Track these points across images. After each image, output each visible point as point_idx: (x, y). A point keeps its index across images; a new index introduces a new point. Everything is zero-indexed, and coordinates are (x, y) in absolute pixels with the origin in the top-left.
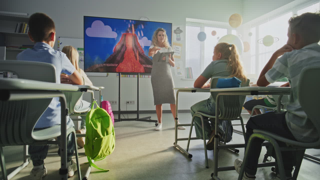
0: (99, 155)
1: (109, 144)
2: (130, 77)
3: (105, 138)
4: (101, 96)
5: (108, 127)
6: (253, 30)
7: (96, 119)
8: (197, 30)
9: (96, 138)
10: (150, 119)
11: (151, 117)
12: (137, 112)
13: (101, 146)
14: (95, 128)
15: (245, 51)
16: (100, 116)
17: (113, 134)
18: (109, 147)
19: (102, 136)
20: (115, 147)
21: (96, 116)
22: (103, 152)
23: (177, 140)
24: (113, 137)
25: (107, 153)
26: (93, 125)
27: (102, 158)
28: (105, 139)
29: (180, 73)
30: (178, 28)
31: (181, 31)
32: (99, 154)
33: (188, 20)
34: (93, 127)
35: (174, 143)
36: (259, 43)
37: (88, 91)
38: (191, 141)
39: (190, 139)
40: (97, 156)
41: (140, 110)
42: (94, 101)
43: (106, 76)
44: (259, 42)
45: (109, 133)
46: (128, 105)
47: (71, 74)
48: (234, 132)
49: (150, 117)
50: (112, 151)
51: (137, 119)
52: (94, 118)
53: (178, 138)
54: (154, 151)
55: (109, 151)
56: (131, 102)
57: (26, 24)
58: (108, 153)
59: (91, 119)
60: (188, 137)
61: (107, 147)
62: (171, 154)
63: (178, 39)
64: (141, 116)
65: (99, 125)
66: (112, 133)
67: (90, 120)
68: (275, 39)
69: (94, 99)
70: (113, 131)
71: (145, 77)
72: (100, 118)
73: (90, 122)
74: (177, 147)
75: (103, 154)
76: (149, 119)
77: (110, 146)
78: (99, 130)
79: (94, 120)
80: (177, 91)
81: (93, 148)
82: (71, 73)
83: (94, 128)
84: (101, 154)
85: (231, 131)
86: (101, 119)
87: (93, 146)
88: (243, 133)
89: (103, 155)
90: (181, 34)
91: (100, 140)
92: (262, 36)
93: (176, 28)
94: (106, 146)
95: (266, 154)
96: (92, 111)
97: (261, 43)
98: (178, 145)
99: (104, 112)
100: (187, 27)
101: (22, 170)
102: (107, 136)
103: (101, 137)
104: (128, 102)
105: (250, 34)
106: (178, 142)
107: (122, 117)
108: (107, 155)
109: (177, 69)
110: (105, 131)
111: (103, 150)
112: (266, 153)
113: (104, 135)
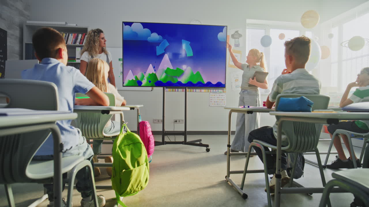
0: (128, 191)
1: (140, 177)
2: (178, 91)
3: (135, 170)
4: (139, 115)
5: (140, 156)
6: (335, 31)
7: (125, 146)
8: (261, 33)
9: (124, 171)
10: (201, 142)
11: (202, 140)
12: (185, 133)
13: (131, 179)
14: (123, 158)
15: (322, 58)
16: (130, 142)
17: (147, 165)
18: (140, 181)
19: (131, 167)
20: (149, 180)
21: (126, 143)
22: (134, 186)
23: (229, 173)
24: (146, 169)
25: (138, 188)
26: (121, 154)
27: (132, 194)
28: (135, 172)
29: (238, 87)
30: (237, 32)
31: (240, 36)
32: (128, 189)
33: (248, 21)
34: (120, 156)
35: (226, 177)
36: (343, 46)
37: (111, 113)
38: (247, 174)
39: (246, 172)
40: (126, 192)
41: (187, 130)
42: (124, 124)
43: (151, 90)
44: (343, 44)
45: (141, 164)
46: (176, 124)
47: (87, 92)
48: (306, 163)
49: (200, 140)
50: (144, 186)
51: (185, 143)
52: (123, 145)
53: (230, 171)
54: (199, 186)
55: (141, 186)
56: (179, 121)
57: (64, 34)
58: (140, 188)
59: (119, 147)
60: (243, 169)
61: (138, 181)
62: (221, 191)
63: (237, 45)
64: (190, 139)
65: (128, 154)
66: (145, 164)
67: (117, 147)
68: (366, 40)
69: (124, 121)
70: (146, 161)
71: (196, 91)
72: (130, 144)
73: (118, 150)
74: (229, 182)
75: (133, 189)
76: (199, 143)
77: (142, 180)
78: (128, 160)
79: (123, 148)
80: (230, 111)
81: (120, 183)
82: (87, 90)
83: (121, 158)
84: (130, 190)
85: (301, 163)
86: (131, 146)
87: (120, 180)
88: (318, 164)
89: (133, 191)
90: (241, 39)
91: (129, 173)
92: (347, 37)
93: (234, 32)
94: (136, 180)
95: (353, 203)
96: (121, 137)
97: (346, 47)
98: (231, 180)
99: (135, 137)
100: (247, 30)
101: (40, 204)
102: (138, 167)
103: (130, 169)
104: (176, 121)
105: (331, 36)
106: (231, 175)
107: (167, 139)
108: (138, 191)
109: (236, 81)
110: (136, 161)
111: (134, 185)
112: (353, 201)
113: (134, 167)
